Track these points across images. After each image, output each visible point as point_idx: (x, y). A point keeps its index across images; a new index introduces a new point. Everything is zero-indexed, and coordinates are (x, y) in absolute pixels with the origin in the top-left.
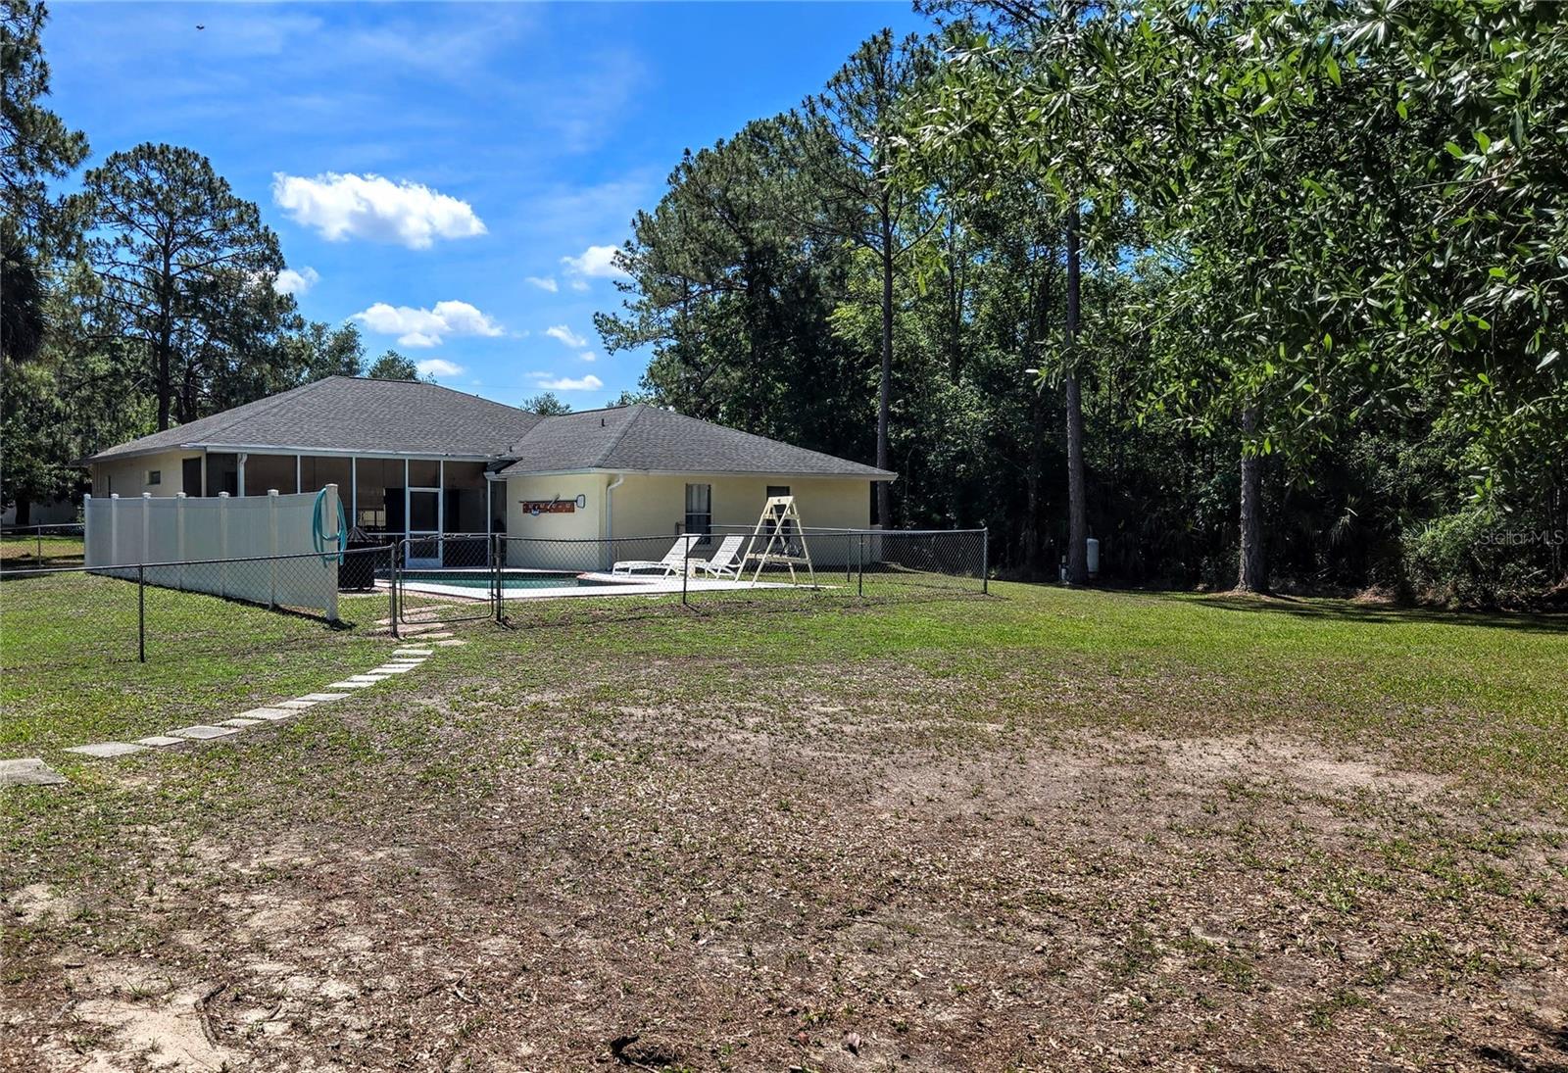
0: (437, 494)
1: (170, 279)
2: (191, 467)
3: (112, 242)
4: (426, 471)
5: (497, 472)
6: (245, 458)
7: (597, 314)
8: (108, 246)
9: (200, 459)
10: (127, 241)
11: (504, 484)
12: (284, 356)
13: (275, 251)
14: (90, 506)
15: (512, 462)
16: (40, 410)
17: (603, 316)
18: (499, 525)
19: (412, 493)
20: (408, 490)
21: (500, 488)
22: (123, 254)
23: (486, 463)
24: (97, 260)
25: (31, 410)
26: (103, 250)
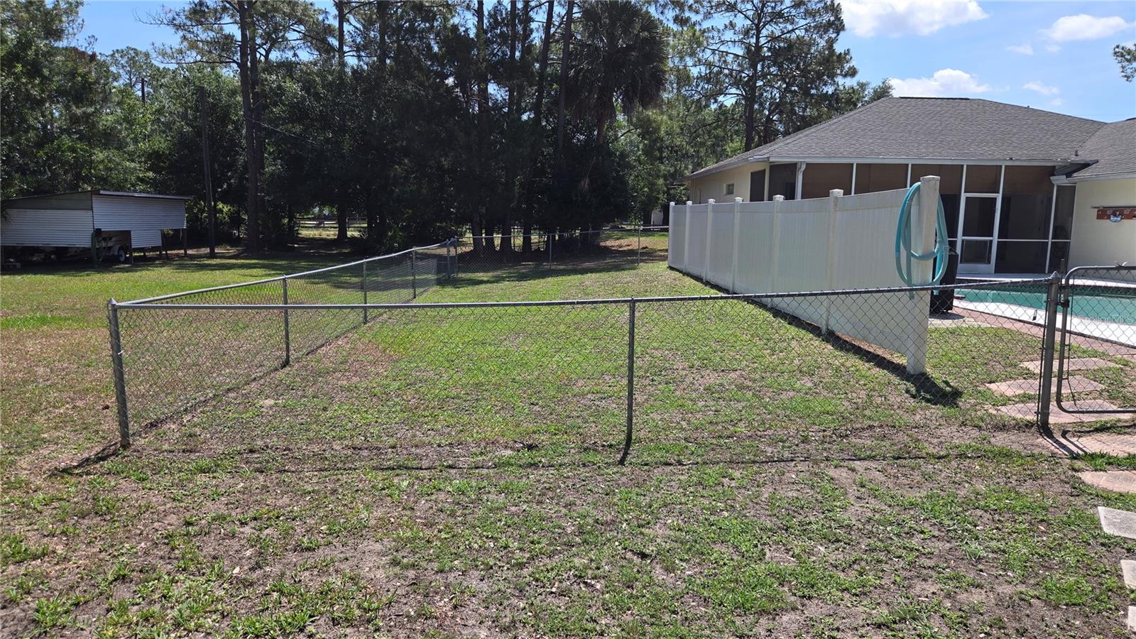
0: (995, 199)
1: (759, 48)
2: (757, 178)
3: (721, 27)
4: (984, 176)
5: (1069, 175)
6: (804, 167)
7: (1118, 47)
8: (719, 31)
9: (765, 170)
10: (732, 25)
11: (1072, 189)
12: (838, 100)
13: (837, 18)
14: (674, 211)
15: (1086, 165)
16: (676, 152)
17: (1123, 49)
18: (1063, 231)
19: (967, 199)
20: (964, 196)
21: (1068, 194)
22: (729, 35)
23: (1054, 167)
24: (712, 41)
25: (671, 153)
26: (715, 34)
